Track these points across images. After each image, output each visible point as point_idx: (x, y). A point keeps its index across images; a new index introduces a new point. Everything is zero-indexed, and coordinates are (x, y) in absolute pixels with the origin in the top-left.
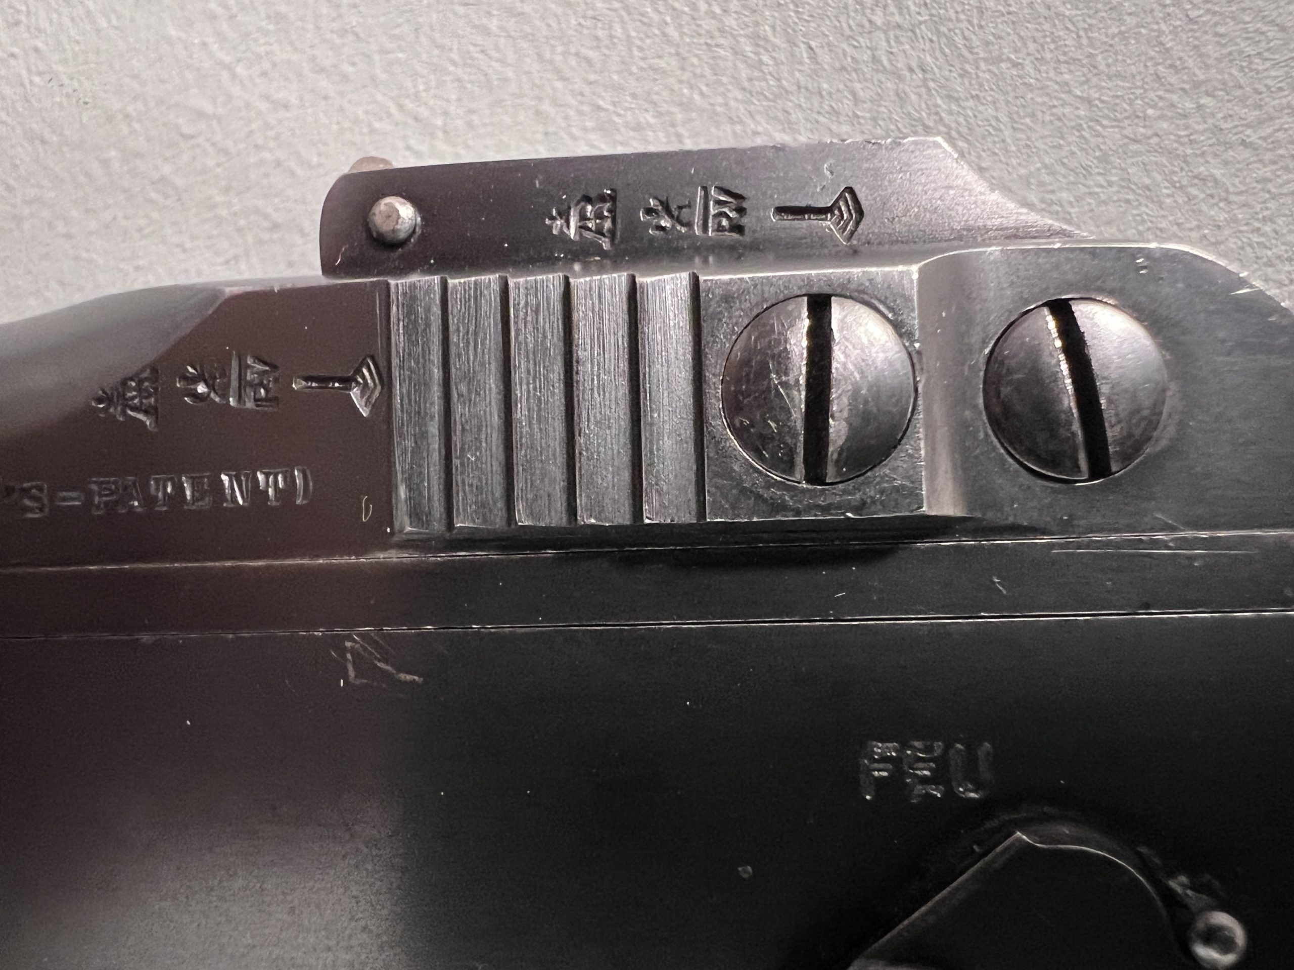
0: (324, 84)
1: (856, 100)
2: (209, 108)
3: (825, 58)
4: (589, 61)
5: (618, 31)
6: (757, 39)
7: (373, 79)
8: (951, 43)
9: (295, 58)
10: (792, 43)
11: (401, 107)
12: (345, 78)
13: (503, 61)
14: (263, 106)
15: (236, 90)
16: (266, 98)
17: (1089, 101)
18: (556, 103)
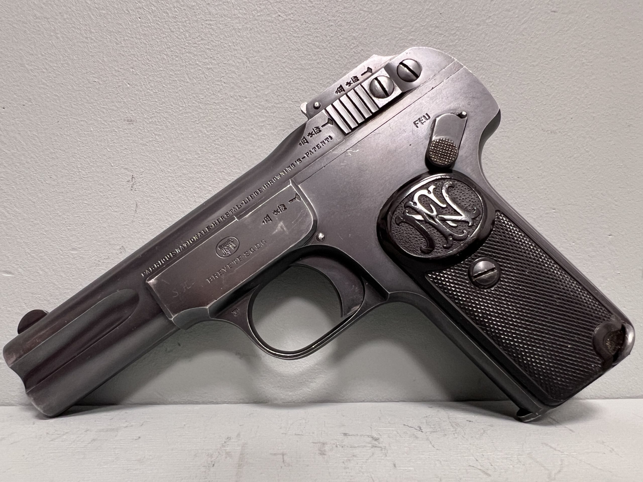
0: (279, 105)
1: (356, 60)
2: (264, 120)
3: (348, 57)
4: (315, 78)
5: (317, 71)
6: (337, 60)
7: (286, 100)
8: (364, 44)
9: (272, 104)
10: (342, 58)
11: (292, 102)
12: (282, 103)
13: (303, 86)
14: (272, 114)
15: (267, 115)
16: (271, 113)
17: (388, 40)
18: (314, 87)
